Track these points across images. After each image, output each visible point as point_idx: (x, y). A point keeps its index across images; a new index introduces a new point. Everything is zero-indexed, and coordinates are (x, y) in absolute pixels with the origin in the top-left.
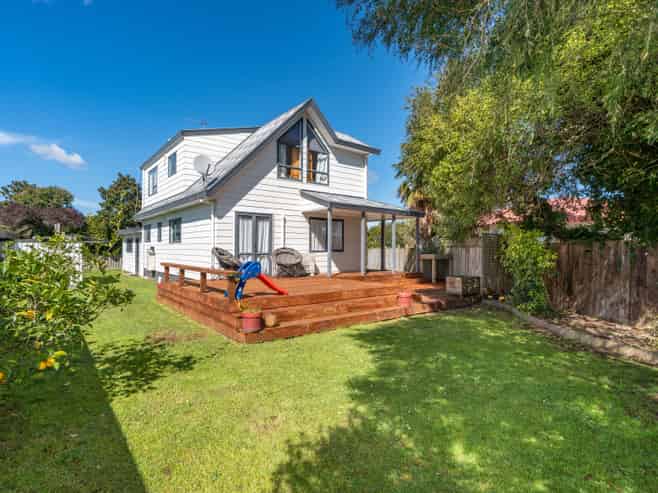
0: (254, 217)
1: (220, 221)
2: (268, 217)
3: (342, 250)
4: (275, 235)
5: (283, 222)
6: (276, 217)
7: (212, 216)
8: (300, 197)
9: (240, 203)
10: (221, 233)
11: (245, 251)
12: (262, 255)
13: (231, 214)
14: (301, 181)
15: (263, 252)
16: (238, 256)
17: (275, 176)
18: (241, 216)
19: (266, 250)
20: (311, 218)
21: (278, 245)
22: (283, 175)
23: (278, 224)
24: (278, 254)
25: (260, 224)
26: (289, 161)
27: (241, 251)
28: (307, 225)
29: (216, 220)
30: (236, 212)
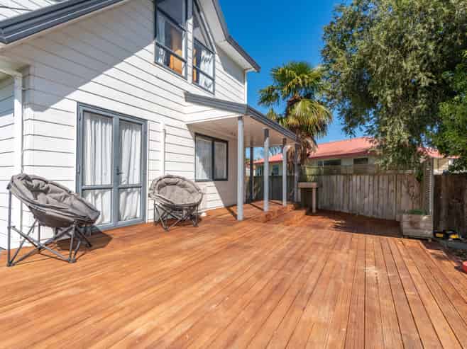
0: (116, 119)
1: (39, 115)
2: (138, 123)
3: (226, 180)
4: (151, 155)
5: (162, 134)
6: (150, 125)
7: (17, 104)
8: (183, 101)
9: (87, 87)
10: (40, 143)
11: (98, 183)
12: (128, 188)
13: (68, 105)
14: (186, 78)
15: (131, 182)
16: (83, 191)
17: (151, 58)
18: (89, 113)
19: (135, 180)
20: (197, 134)
21: (156, 171)
22: (160, 61)
23: (155, 137)
24: (161, 187)
25: (126, 134)
26: (169, 42)
27: (88, 182)
28: (192, 143)
29: (29, 112)
30: (80, 104)
